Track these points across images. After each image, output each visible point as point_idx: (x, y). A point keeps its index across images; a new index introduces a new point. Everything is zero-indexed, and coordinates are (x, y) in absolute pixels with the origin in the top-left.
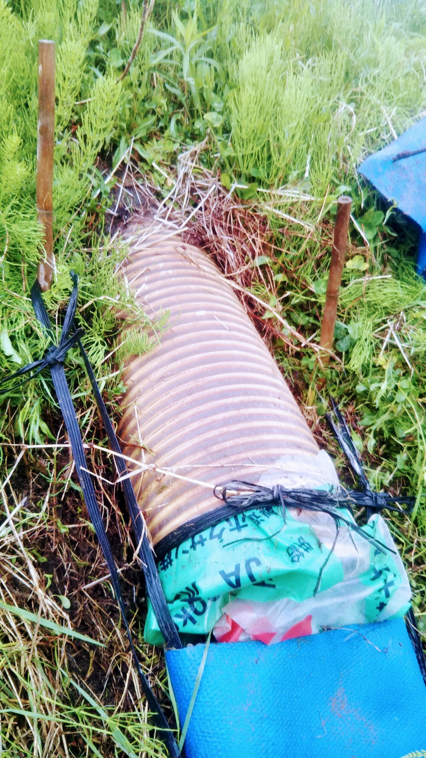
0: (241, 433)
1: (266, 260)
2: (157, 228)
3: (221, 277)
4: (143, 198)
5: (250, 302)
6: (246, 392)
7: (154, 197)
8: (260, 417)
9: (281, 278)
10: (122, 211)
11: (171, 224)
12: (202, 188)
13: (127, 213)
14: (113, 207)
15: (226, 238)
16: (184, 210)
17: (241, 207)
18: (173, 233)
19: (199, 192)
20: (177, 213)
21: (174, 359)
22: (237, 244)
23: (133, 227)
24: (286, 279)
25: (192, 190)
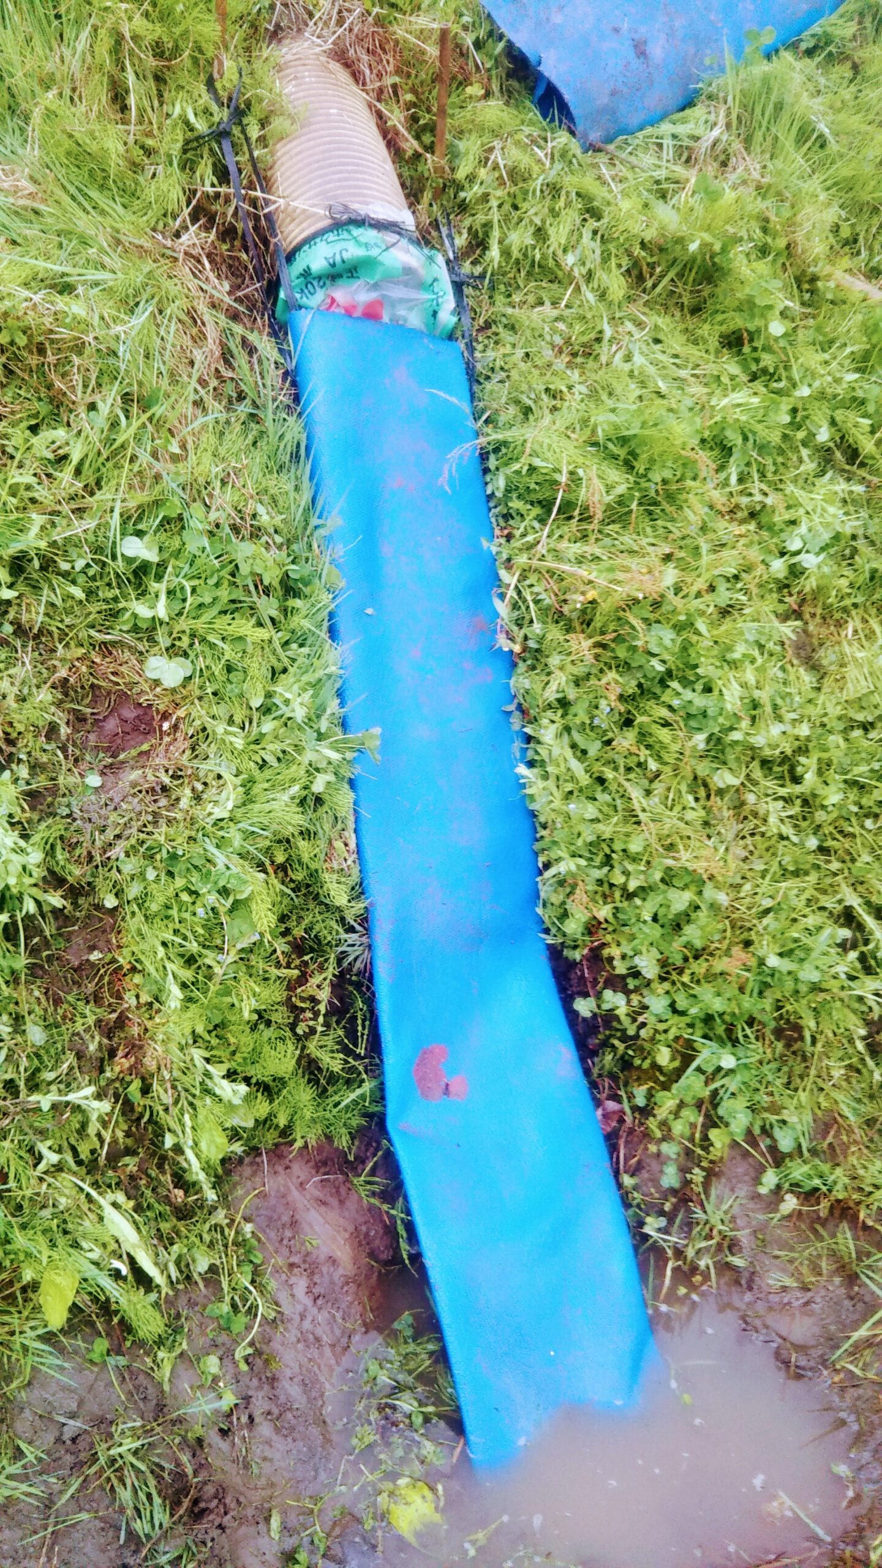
0: (349, 187)
1: (397, 79)
2: (306, 44)
3: (355, 88)
4: (297, 18)
5: (380, 115)
6: (358, 165)
7: (306, 16)
8: (365, 180)
9: (409, 97)
10: (278, 26)
11: (319, 41)
12: (349, 11)
13: (281, 28)
14: (270, 22)
15: (365, 58)
16: (332, 29)
17: (381, 30)
18: (318, 50)
19: (345, 14)
20: (325, 32)
21: (309, 140)
22: (374, 64)
23: (286, 41)
24: (414, 99)
25: (340, 12)
